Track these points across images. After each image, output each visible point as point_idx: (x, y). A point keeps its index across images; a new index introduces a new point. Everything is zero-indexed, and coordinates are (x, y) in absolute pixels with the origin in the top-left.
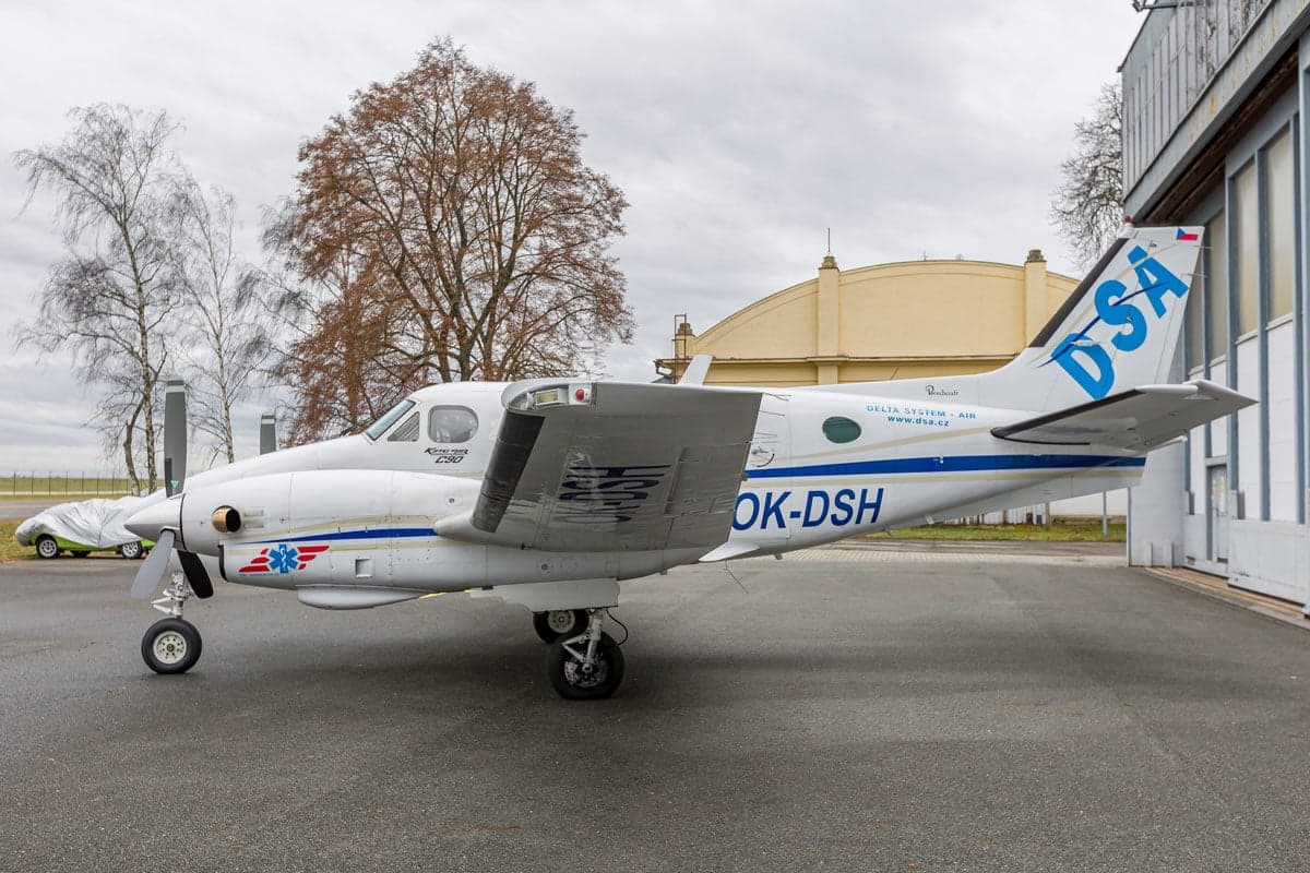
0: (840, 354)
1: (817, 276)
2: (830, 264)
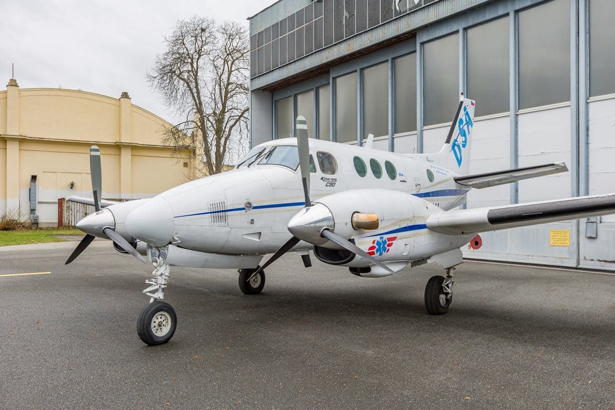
0: (21, 134)
1: (6, 89)
2: (14, 83)
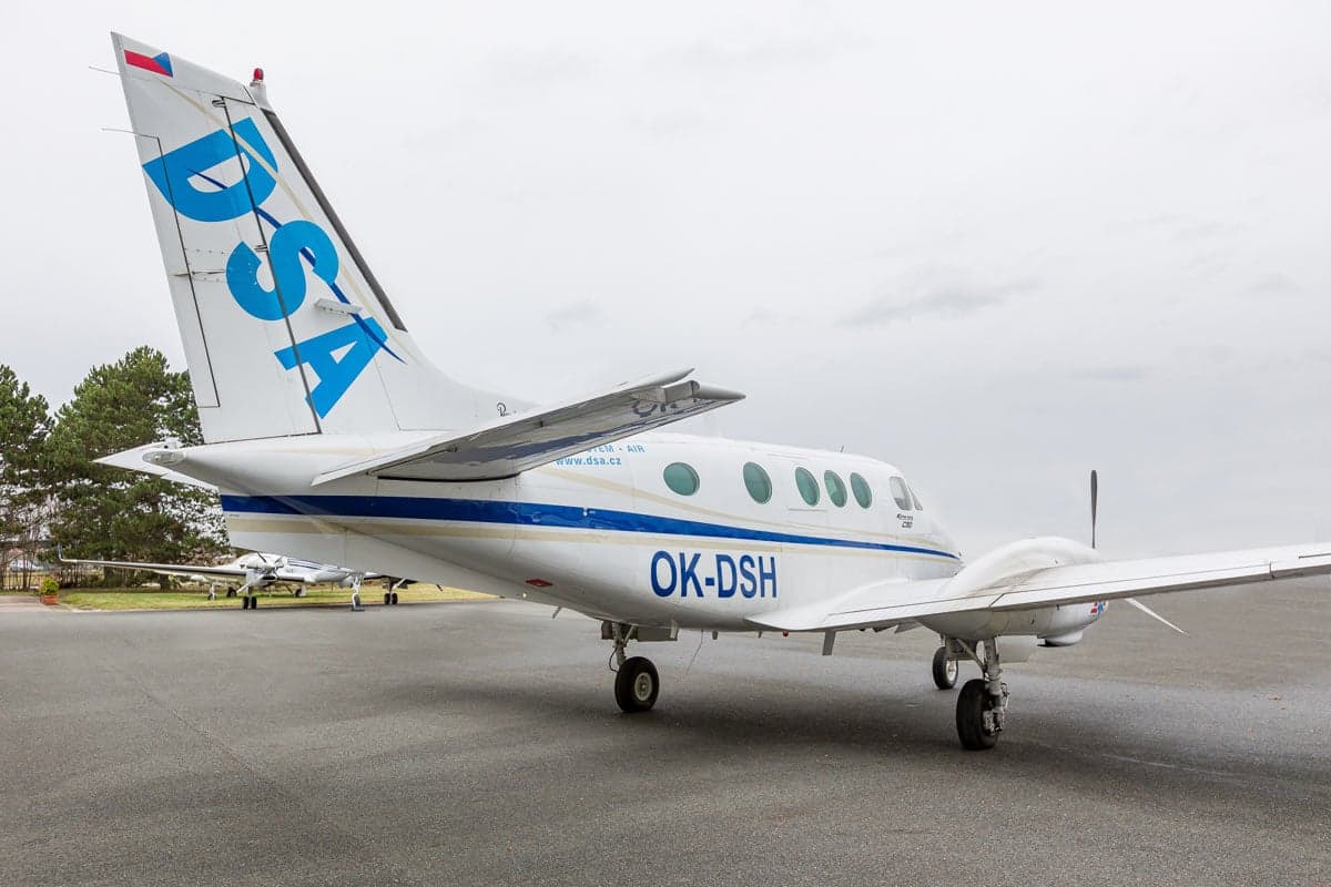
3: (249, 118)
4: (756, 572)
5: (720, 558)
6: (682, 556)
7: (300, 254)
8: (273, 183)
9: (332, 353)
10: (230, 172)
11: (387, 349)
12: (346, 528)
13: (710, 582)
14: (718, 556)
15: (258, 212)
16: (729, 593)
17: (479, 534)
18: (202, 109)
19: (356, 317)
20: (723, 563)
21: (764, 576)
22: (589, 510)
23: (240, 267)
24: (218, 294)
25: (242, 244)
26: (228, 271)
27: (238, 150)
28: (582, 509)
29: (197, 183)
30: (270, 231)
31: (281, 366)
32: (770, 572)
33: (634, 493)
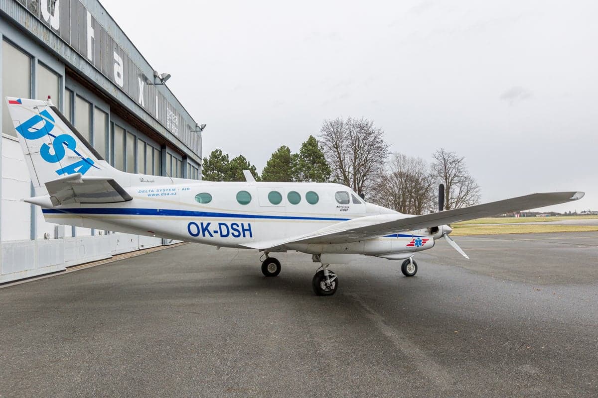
3: (45, 110)
4: (240, 229)
5: (220, 224)
6: (202, 224)
7: (63, 144)
8: (54, 126)
9: (74, 169)
10: (40, 125)
11: (94, 166)
12: (83, 217)
13: (216, 232)
14: (219, 223)
15: (49, 134)
16: (227, 236)
17: (117, 218)
18: (31, 111)
19: (83, 158)
20: (222, 226)
21: (244, 230)
22: (159, 210)
23: (44, 150)
24: (39, 157)
25: (44, 144)
26: (41, 152)
27: (42, 119)
28: (157, 210)
29: (30, 130)
30: (53, 139)
31: (58, 175)
32: (248, 228)
33: (181, 204)
